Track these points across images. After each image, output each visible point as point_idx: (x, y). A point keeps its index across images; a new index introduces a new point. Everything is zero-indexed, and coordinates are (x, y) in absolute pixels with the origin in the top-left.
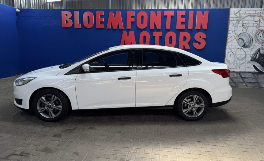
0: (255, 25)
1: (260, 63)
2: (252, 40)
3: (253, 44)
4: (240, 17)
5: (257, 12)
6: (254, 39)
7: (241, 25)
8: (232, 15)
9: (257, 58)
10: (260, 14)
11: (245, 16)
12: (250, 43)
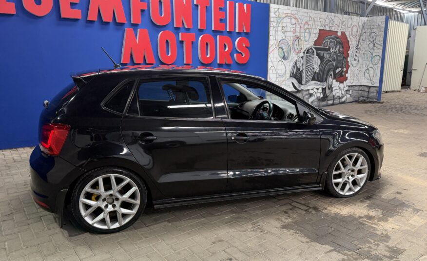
0: (292, 29)
1: (297, 79)
2: (290, 50)
3: (291, 54)
4: (279, 17)
5: (293, 12)
6: (291, 48)
7: (281, 29)
8: (272, 14)
9: (295, 73)
10: (295, 16)
11: (283, 16)
12: (288, 54)
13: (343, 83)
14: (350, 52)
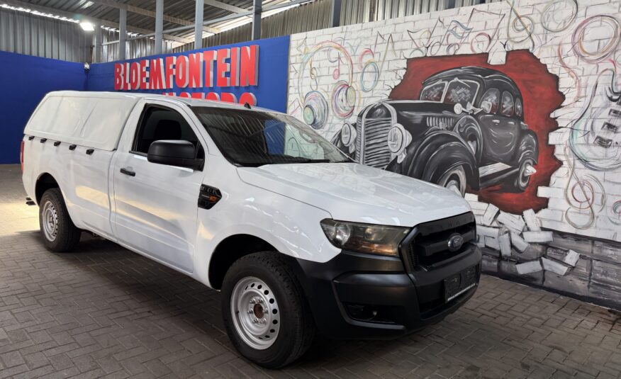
0: (332, 70)
2: (327, 110)
3: (330, 118)
4: (306, 54)
5: (335, 36)
6: (330, 106)
7: (309, 74)
8: (293, 51)
10: (339, 43)
11: (314, 50)
12: (323, 117)
13: (518, 211)
14: (563, 115)
